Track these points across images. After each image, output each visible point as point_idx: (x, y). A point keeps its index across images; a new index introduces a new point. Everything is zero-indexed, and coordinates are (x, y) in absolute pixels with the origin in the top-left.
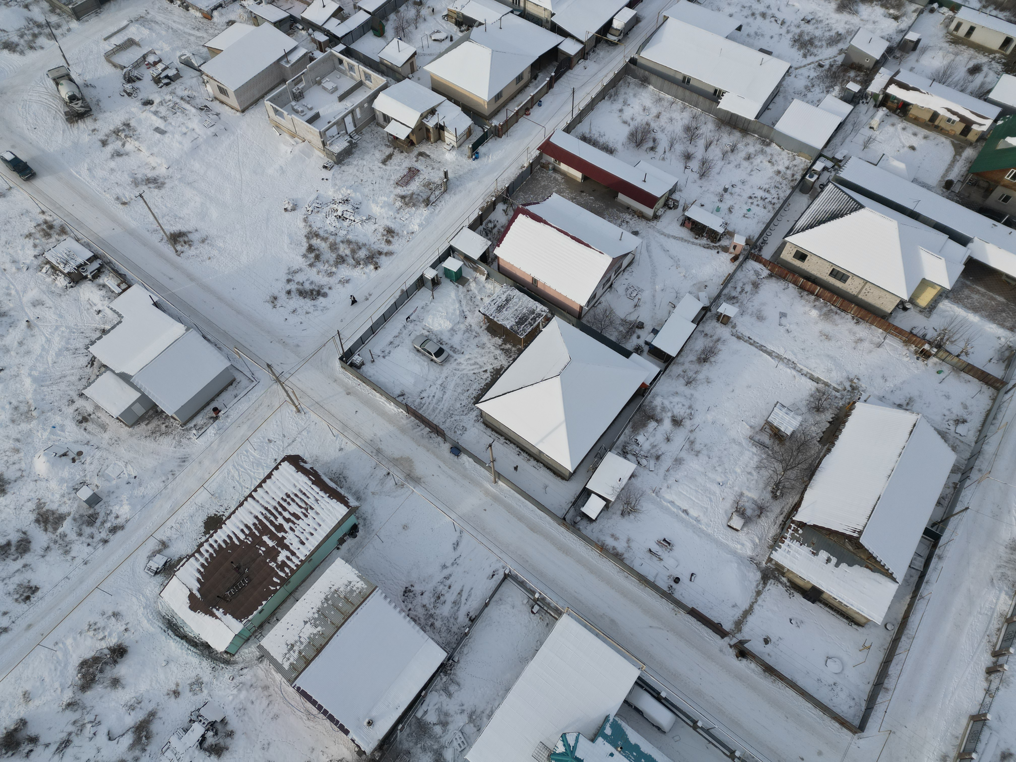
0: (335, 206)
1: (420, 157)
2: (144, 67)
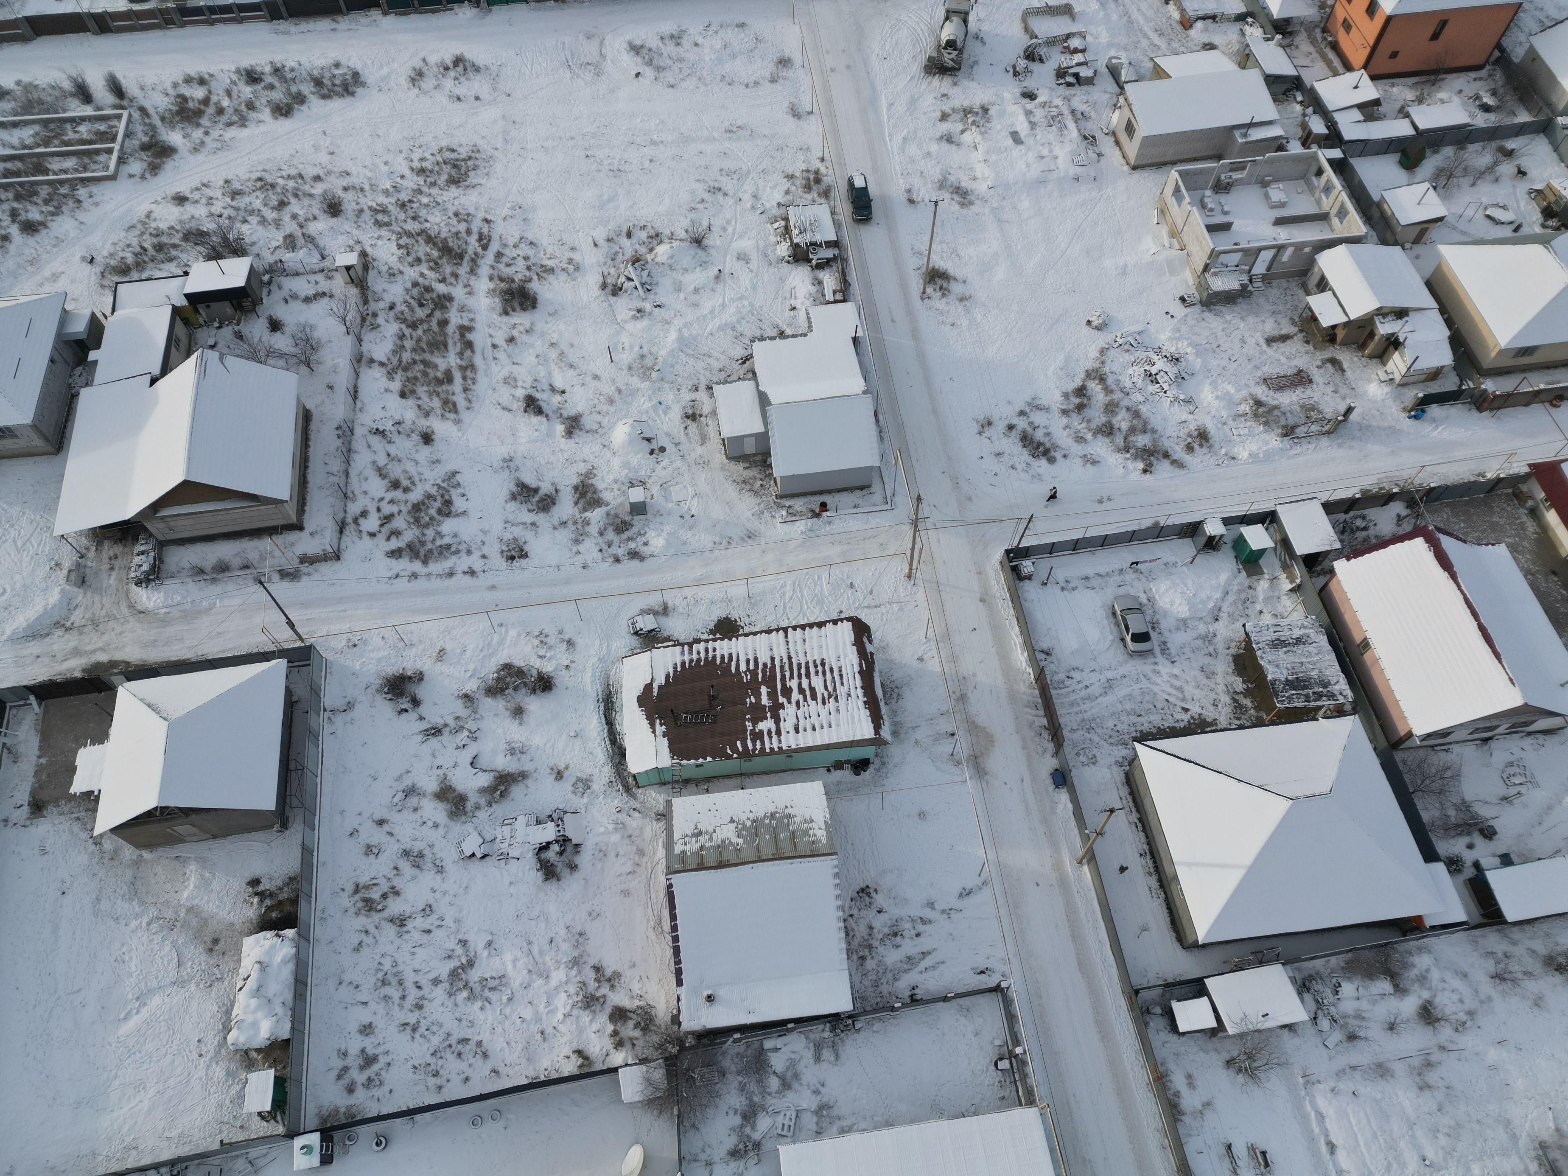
0: (1155, 358)
1: (1329, 365)
2: (1059, 48)
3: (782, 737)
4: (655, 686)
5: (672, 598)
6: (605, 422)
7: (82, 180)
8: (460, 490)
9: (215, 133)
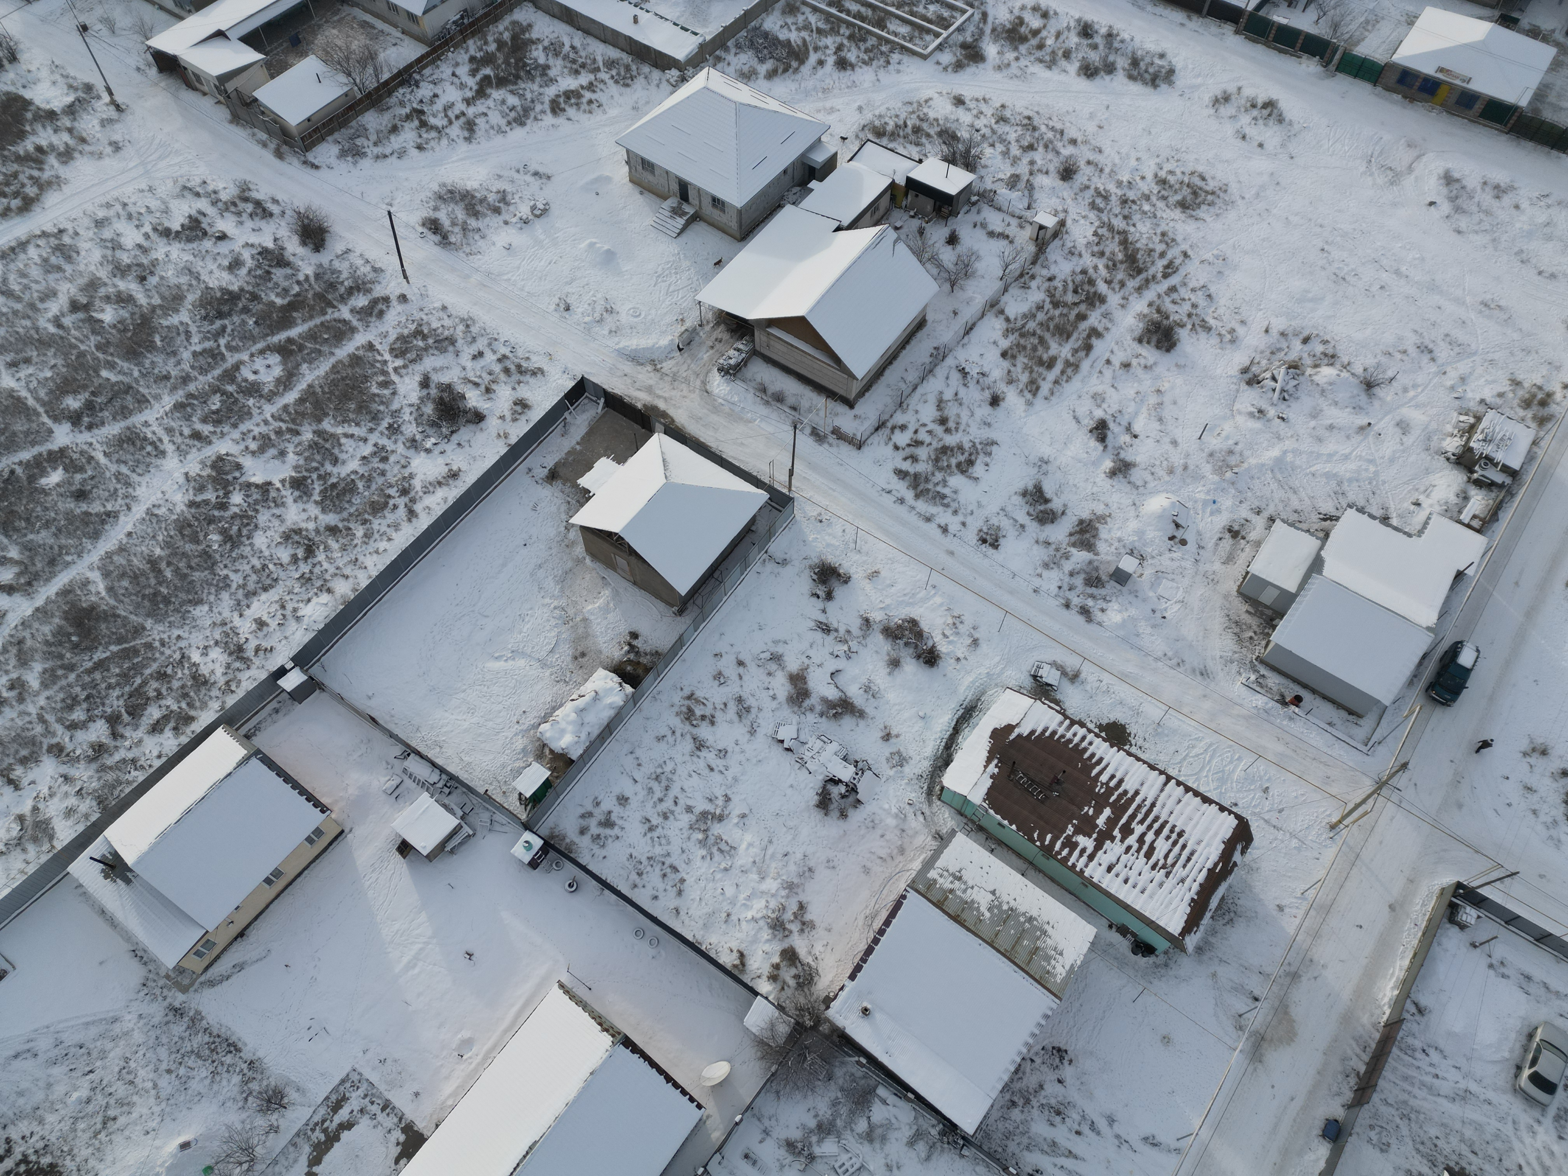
3: (1092, 865)
4: (1017, 731)
5: (1089, 672)
6: (1151, 485)
7: (903, 48)
8: (987, 459)
9: (1023, 62)
